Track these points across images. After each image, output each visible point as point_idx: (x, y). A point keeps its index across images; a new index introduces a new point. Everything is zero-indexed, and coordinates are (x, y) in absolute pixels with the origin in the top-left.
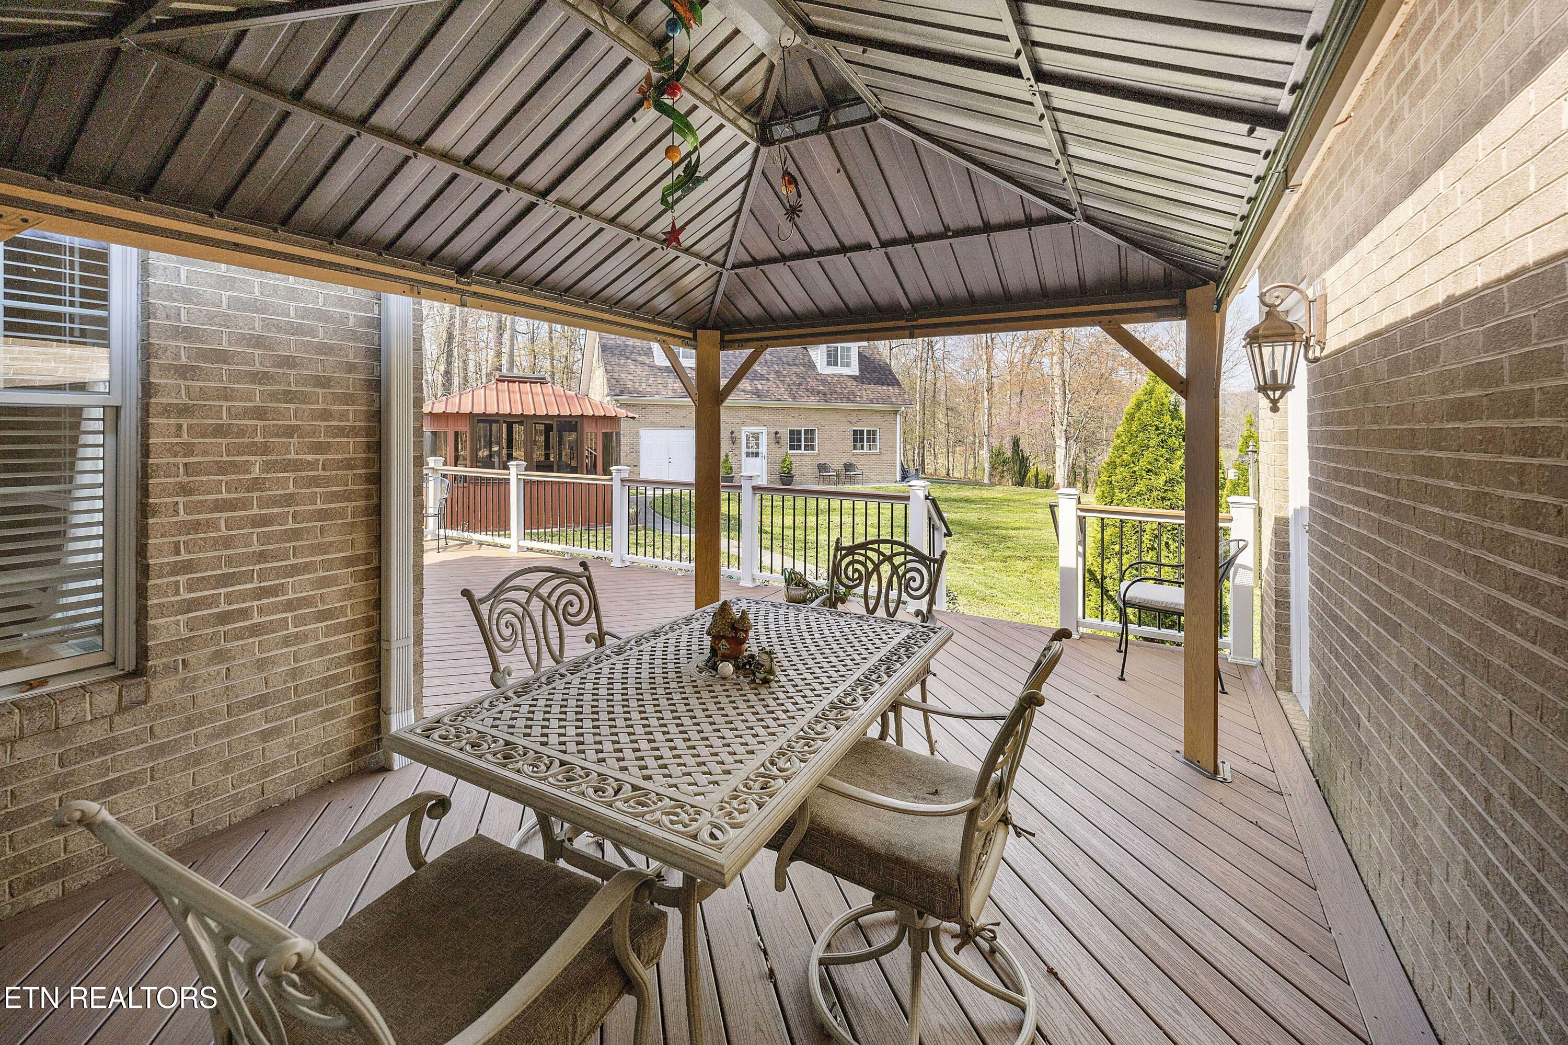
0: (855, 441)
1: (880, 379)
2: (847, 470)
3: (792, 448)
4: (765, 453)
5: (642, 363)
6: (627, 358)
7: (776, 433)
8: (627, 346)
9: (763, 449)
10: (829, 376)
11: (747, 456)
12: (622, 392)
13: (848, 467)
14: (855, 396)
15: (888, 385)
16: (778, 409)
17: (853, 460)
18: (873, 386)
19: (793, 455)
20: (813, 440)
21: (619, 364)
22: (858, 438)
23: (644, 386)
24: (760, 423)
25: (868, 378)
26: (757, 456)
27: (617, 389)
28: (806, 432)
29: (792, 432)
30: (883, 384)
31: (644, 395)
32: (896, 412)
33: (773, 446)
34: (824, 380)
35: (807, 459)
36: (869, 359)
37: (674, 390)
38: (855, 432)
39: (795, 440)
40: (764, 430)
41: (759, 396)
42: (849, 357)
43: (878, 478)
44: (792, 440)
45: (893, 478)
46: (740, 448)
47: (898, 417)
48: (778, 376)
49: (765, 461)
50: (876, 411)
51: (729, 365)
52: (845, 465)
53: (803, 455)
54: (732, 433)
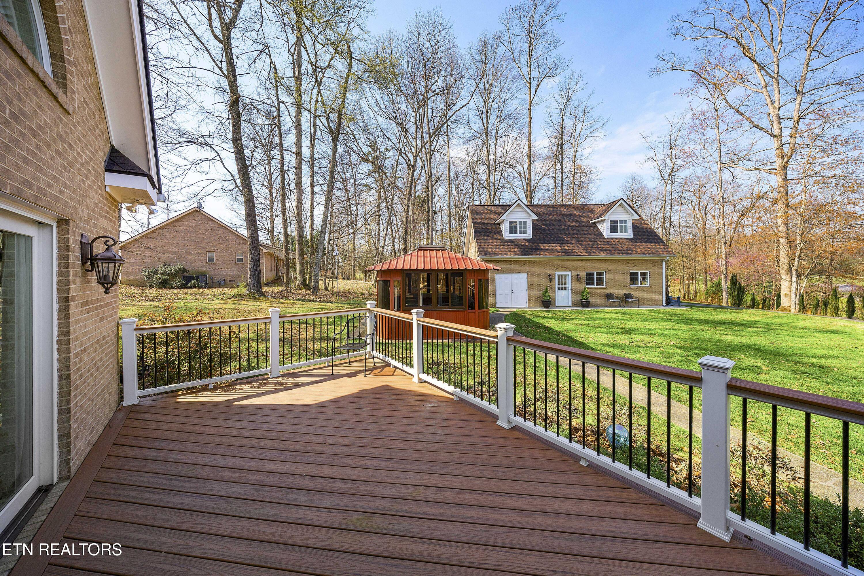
0: (632, 279)
1: (648, 239)
2: (626, 298)
3: (588, 284)
4: (570, 287)
5: (497, 239)
6: (488, 236)
7: (578, 275)
8: (488, 229)
9: (569, 285)
10: (612, 239)
11: (559, 289)
12: (486, 255)
13: (628, 296)
14: (632, 251)
15: (655, 243)
16: (579, 260)
17: (631, 292)
18: (644, 244)
19: (589, 288)
20: (602, 279)
21: (484, 239)
22: (634, 277)
23: (498, 250)
24: (567, 270)
25: (639, 239)
26: (565, 289)
27: (483, 252)
28: (598, 274)
29: (588, 274)
30: (651, 243)
31: (498, 255)
32: (662, 260)
33: (576, 283)
34: (608, 242)
35: (598, 291)
36: (639, 227)
37: (514, 252)
38: (632, 274)
39: (590, 279)
40: (570, 274)
41: (566, 253)
42: (626, 227)
43: (649, 303)
44: (588, 279)
45: (660, 303)
46: (555, 284)
47: (664, 263)
48: (578, 241)
49: (570, 292)
50: (647, 260)
51: (546, 236)
52: (625, 294)
53: (595, 288)
54: (550, 275)
